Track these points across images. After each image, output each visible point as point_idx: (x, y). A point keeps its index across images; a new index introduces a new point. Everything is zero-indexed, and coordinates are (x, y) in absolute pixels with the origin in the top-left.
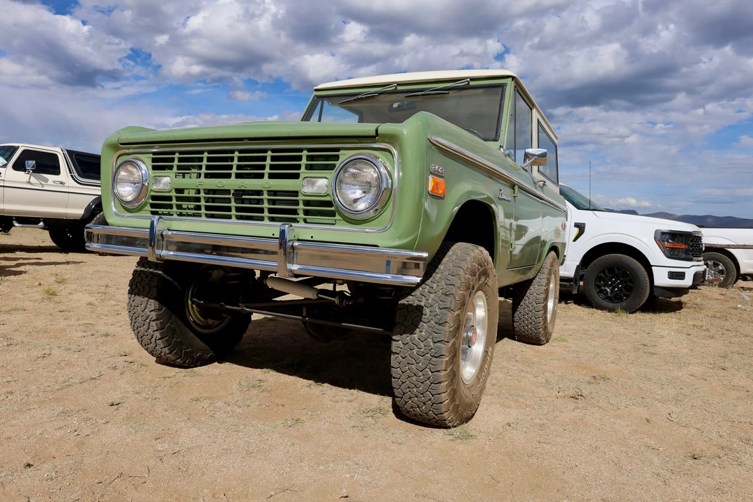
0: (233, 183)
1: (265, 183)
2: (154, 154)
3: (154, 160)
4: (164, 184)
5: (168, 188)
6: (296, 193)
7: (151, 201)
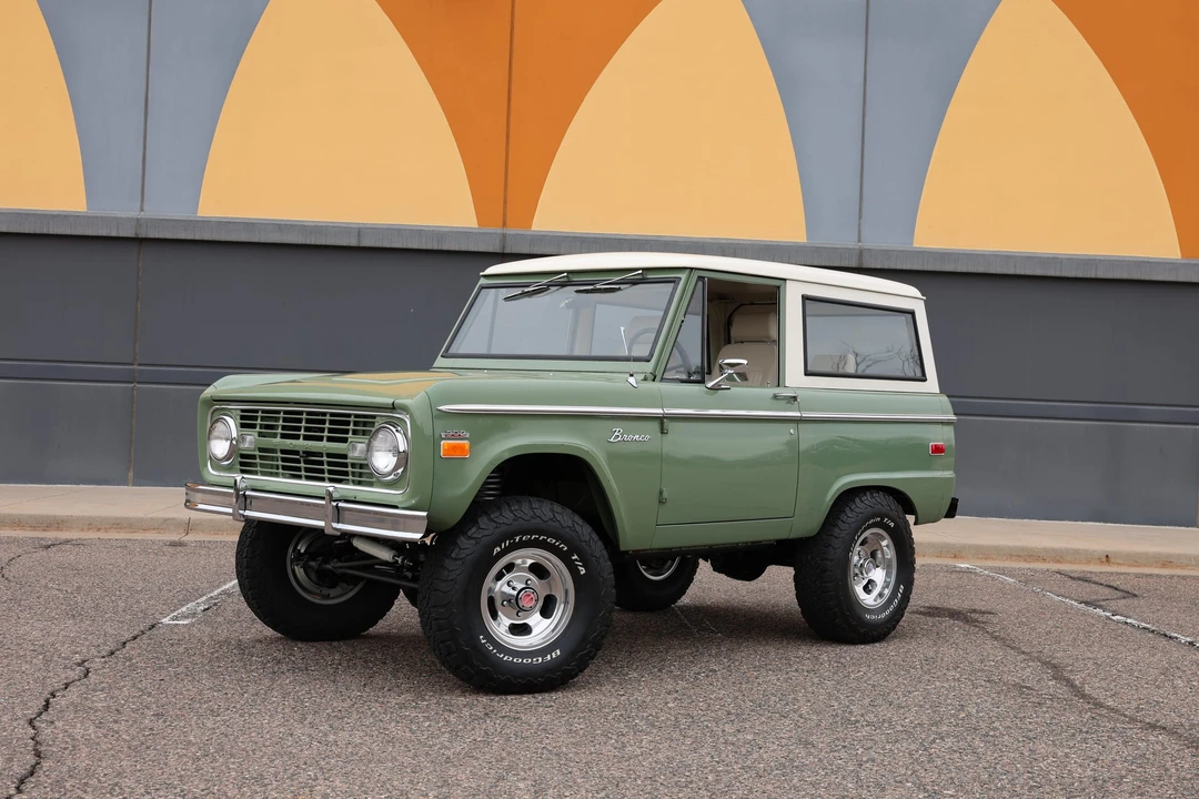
0: (301, 444)
1: (324, 446)
2: (243, 411)
3: (242, 418)
4: (251, 443)
5: (253, 447)
6: (345, 457)
7: (240, 459)
